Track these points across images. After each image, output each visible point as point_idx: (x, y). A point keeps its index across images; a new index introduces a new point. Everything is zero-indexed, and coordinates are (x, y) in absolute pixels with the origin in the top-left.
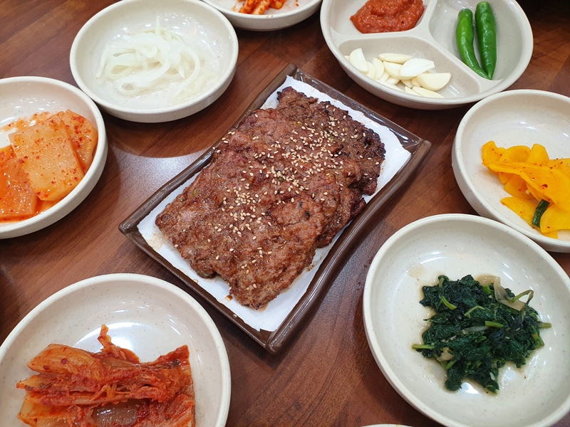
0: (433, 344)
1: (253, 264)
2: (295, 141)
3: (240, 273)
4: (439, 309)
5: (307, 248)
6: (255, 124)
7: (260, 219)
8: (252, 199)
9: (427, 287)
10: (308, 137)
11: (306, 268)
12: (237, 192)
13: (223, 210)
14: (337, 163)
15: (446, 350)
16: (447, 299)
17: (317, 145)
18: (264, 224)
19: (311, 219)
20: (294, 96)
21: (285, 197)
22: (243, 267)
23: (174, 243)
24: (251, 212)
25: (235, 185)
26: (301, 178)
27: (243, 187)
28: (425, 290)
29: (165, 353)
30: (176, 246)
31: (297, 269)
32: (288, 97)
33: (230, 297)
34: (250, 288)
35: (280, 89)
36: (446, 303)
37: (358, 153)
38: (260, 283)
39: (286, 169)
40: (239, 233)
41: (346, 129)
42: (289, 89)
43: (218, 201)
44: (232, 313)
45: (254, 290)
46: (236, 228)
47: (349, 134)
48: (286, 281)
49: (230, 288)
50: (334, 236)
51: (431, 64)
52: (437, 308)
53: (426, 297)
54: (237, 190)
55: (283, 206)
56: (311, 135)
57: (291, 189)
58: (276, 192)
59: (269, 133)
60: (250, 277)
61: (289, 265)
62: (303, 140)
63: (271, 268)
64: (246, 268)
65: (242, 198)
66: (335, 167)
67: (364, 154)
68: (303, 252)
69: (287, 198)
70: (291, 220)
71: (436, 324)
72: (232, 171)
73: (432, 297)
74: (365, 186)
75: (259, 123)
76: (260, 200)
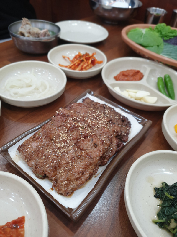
0: (164, 219)
1: (66, 170)
2: (90, 115)
3: (59, 175)
4: (165, 200)
5: (95, 162)
6: (72, 108)
7: (71, 146)
8: (68, 137)
9: (157, 188)
10: (96, 114)
11: (94, 176)
12: (61, 134)
13: (53, 142)
14: (109, 126)
15: (173, 221)
16: (168, 194)
17: (100, 118)
18: (73, 149)
19: (97, 147)
20: (90, 101)
21: (85, 136)
22: (60, 172)
23: (26, 159)
24: (67, 143)
25: (60, 130)
26: (92, 129)
27: (64, 131)
28: (156, 189)
29: (10, 220)
30: (26, 160)
31: (90, 173)
32: (87, 101)
33: (52, 189)
34: (64, 183)
35: (84, 98)
36: (168, 196)
37: (119, 124)
38: (69, 181)
39: (86, 125)
40: (60, 153)
41: (113, 114)
42: (88, 98)
43: (51, 138)
44: (52, 197)
45: (66, 184)
46: (58, 151)
47: (114, 117)
48: (83, 180)
49: (53, 183)
50: (109, 159)
51: (148, 94)
52: (164, 199)
53: (157, 193)
54: (61, 132)
55: (83, 141)
56: (98, 114)
57: (88, 132)
58: (80, 134)
59: (78, 112)
60: (64, 177)
61: (85, 171)
62: (94, 115)
63: (75, 172)
64: (62, 172)
65: (63, 136)
66: (108, 127)
67: (122, 125)
68: (93, 165)
69: (86, 137)
70: (87, 147)
71: (164, 207)
72: (59, 124)
73: (160, 193)
74: (123, 138)
75: (74, 107)
76: (72, 137)
